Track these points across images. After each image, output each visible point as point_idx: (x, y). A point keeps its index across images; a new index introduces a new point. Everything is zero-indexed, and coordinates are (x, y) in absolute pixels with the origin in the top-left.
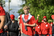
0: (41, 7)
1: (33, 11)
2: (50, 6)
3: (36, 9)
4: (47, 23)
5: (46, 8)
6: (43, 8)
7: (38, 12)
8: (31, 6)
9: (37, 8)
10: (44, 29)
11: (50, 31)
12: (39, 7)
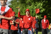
0: (29, 3)
1: (21, 7)
2: (37, 3)
3: (23, 5)
4: (30, 16)
5: (33, 4)
6: (30, 5)
7: (26, 8)
8: (19, 3)
9: (25, 4)
10: (26, 22)
11: (33, 25)
12: (27, 3)
